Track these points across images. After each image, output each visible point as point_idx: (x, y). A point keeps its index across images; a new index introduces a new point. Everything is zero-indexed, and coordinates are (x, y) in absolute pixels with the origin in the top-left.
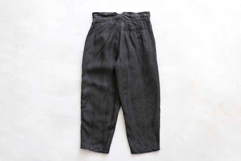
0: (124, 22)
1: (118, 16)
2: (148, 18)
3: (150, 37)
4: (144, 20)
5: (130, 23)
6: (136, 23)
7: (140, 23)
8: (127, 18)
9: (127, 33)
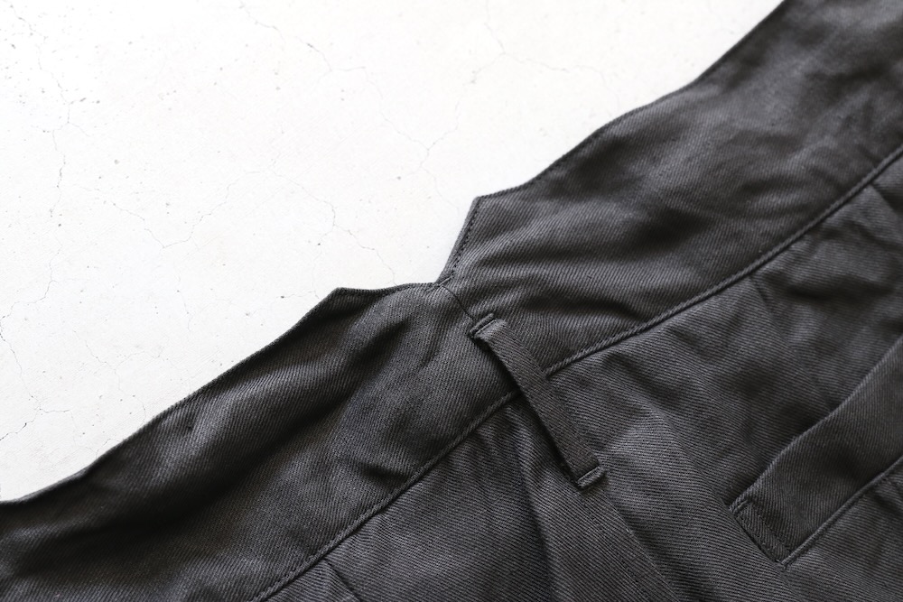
5: (747, 345)
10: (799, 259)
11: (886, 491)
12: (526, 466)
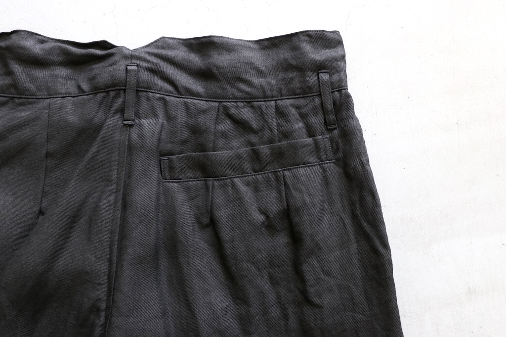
0: (161, 114)
1: (119, 69)
2: (335, 77)
3: (354, 217)
4: (305, 92)
5: (202, 119)
6: (246, 113)
7: (281, 113)
8: (184, 79)
9: (187, 190)
10: (237, 107)
11: (210, 183)
12: (114, 109)
